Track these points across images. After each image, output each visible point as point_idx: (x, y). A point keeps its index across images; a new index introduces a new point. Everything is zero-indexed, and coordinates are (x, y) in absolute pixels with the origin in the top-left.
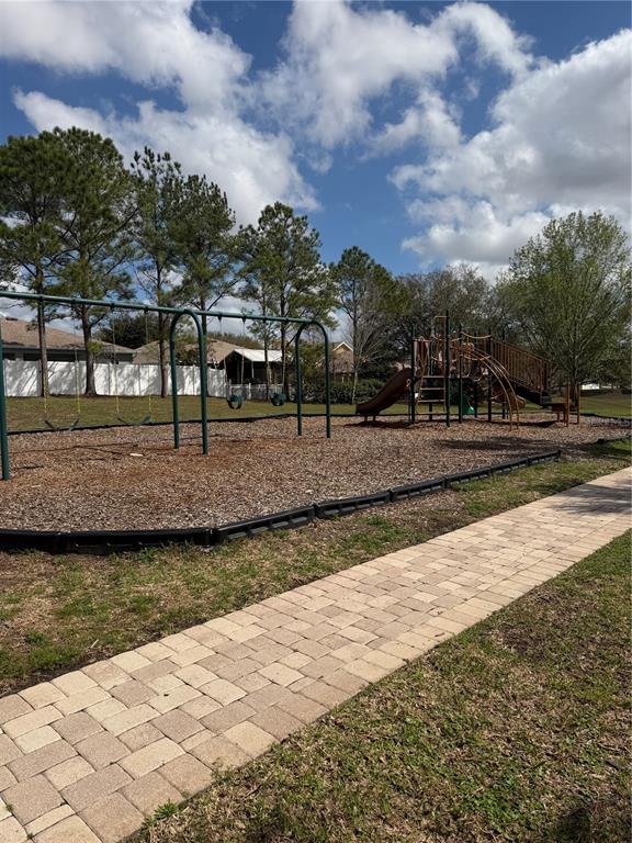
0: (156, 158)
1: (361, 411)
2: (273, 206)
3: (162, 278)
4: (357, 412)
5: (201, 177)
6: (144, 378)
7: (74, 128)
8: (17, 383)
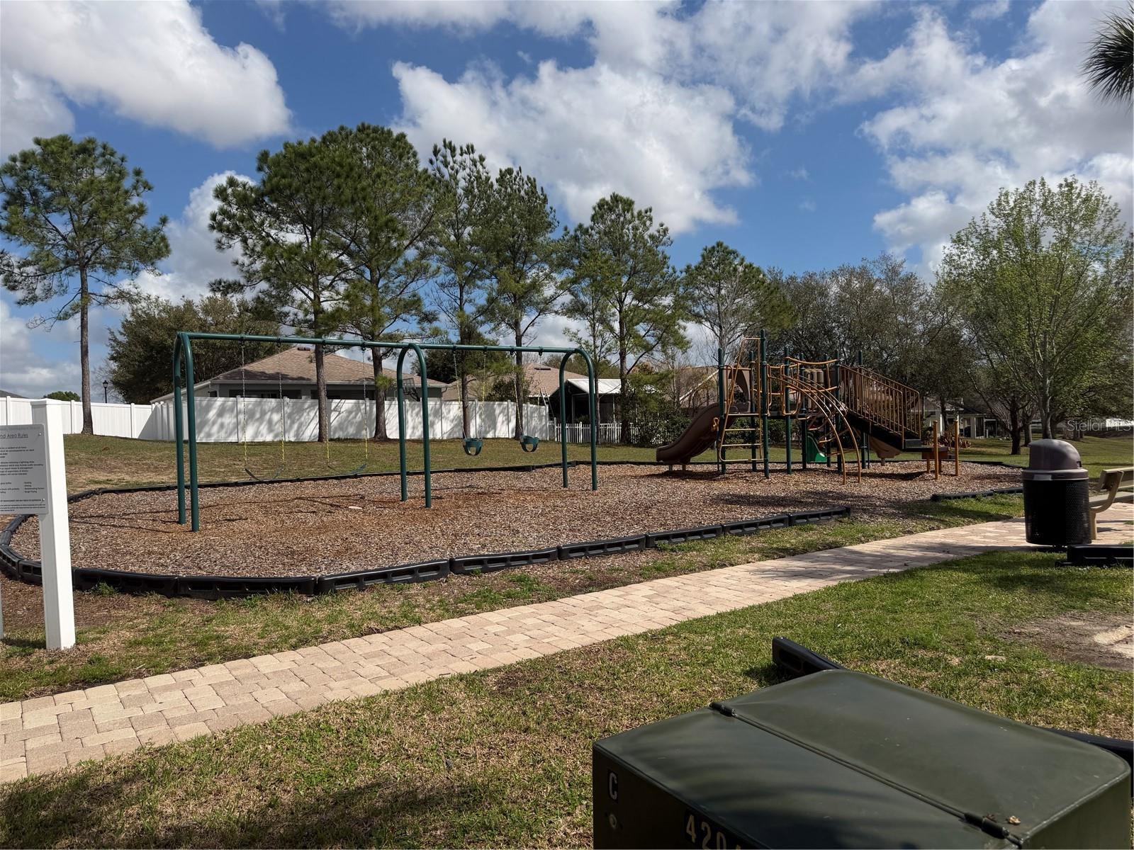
0: (458, 151)
1: (662, 459)
2: (608, 199)
3: (465, 297)
4: (658, 459)
5: (515, 170)
6: (447, 419)
7: (363, 125)
8: (296, 426)
